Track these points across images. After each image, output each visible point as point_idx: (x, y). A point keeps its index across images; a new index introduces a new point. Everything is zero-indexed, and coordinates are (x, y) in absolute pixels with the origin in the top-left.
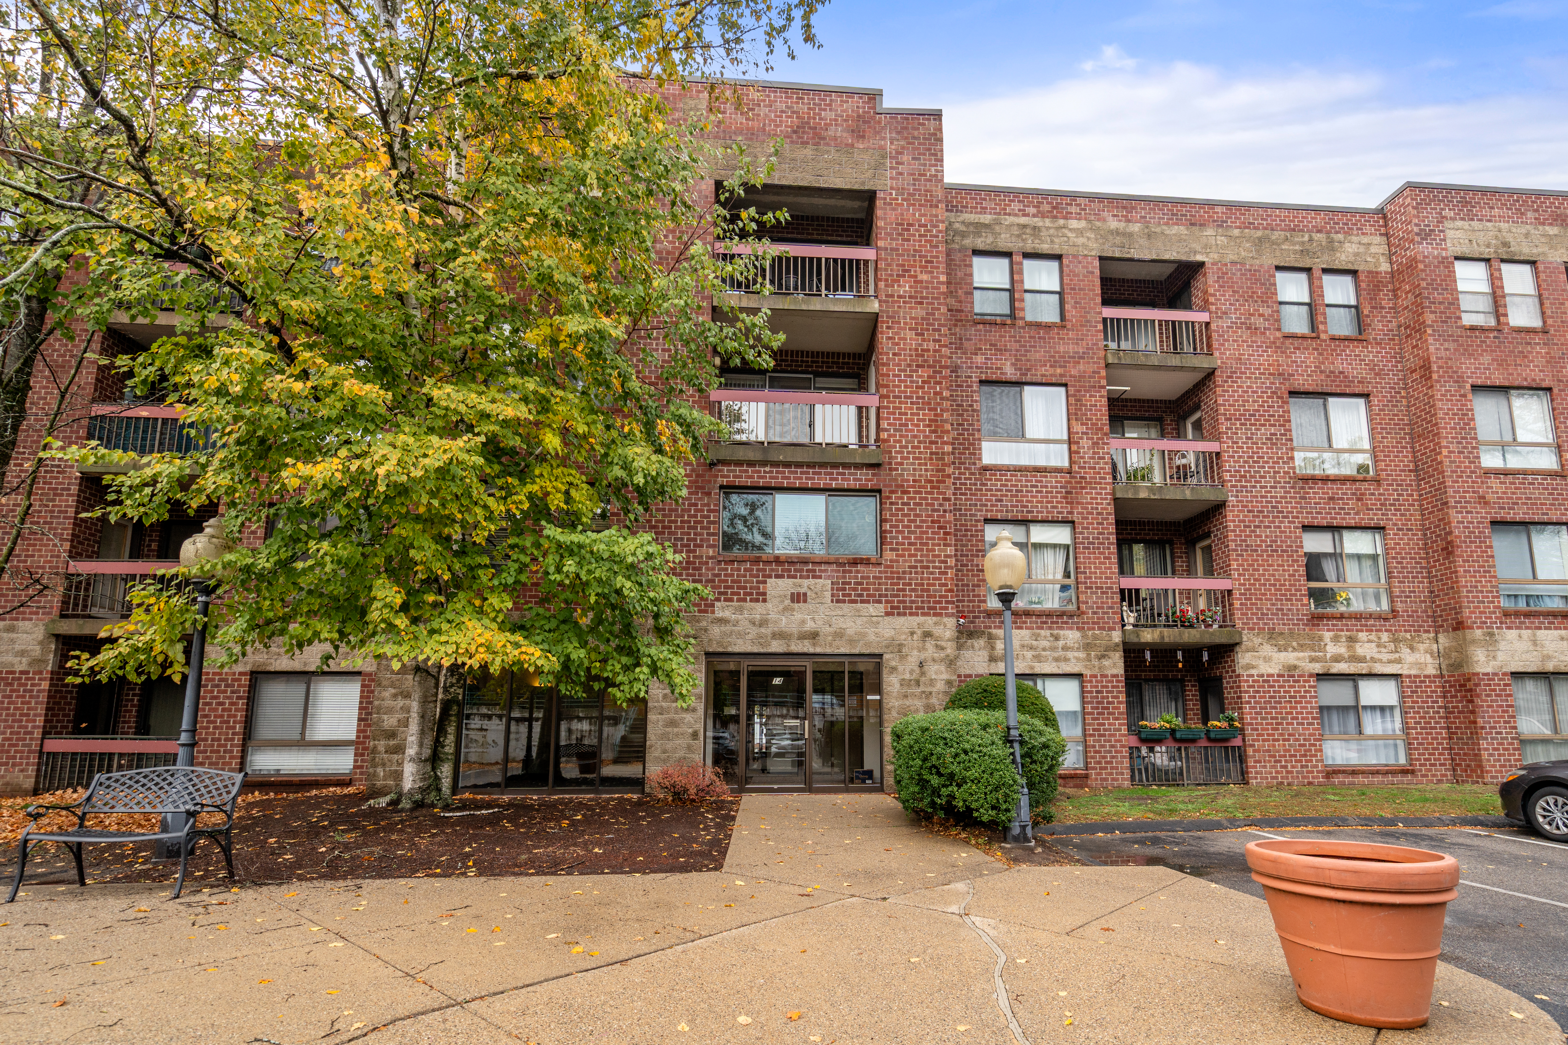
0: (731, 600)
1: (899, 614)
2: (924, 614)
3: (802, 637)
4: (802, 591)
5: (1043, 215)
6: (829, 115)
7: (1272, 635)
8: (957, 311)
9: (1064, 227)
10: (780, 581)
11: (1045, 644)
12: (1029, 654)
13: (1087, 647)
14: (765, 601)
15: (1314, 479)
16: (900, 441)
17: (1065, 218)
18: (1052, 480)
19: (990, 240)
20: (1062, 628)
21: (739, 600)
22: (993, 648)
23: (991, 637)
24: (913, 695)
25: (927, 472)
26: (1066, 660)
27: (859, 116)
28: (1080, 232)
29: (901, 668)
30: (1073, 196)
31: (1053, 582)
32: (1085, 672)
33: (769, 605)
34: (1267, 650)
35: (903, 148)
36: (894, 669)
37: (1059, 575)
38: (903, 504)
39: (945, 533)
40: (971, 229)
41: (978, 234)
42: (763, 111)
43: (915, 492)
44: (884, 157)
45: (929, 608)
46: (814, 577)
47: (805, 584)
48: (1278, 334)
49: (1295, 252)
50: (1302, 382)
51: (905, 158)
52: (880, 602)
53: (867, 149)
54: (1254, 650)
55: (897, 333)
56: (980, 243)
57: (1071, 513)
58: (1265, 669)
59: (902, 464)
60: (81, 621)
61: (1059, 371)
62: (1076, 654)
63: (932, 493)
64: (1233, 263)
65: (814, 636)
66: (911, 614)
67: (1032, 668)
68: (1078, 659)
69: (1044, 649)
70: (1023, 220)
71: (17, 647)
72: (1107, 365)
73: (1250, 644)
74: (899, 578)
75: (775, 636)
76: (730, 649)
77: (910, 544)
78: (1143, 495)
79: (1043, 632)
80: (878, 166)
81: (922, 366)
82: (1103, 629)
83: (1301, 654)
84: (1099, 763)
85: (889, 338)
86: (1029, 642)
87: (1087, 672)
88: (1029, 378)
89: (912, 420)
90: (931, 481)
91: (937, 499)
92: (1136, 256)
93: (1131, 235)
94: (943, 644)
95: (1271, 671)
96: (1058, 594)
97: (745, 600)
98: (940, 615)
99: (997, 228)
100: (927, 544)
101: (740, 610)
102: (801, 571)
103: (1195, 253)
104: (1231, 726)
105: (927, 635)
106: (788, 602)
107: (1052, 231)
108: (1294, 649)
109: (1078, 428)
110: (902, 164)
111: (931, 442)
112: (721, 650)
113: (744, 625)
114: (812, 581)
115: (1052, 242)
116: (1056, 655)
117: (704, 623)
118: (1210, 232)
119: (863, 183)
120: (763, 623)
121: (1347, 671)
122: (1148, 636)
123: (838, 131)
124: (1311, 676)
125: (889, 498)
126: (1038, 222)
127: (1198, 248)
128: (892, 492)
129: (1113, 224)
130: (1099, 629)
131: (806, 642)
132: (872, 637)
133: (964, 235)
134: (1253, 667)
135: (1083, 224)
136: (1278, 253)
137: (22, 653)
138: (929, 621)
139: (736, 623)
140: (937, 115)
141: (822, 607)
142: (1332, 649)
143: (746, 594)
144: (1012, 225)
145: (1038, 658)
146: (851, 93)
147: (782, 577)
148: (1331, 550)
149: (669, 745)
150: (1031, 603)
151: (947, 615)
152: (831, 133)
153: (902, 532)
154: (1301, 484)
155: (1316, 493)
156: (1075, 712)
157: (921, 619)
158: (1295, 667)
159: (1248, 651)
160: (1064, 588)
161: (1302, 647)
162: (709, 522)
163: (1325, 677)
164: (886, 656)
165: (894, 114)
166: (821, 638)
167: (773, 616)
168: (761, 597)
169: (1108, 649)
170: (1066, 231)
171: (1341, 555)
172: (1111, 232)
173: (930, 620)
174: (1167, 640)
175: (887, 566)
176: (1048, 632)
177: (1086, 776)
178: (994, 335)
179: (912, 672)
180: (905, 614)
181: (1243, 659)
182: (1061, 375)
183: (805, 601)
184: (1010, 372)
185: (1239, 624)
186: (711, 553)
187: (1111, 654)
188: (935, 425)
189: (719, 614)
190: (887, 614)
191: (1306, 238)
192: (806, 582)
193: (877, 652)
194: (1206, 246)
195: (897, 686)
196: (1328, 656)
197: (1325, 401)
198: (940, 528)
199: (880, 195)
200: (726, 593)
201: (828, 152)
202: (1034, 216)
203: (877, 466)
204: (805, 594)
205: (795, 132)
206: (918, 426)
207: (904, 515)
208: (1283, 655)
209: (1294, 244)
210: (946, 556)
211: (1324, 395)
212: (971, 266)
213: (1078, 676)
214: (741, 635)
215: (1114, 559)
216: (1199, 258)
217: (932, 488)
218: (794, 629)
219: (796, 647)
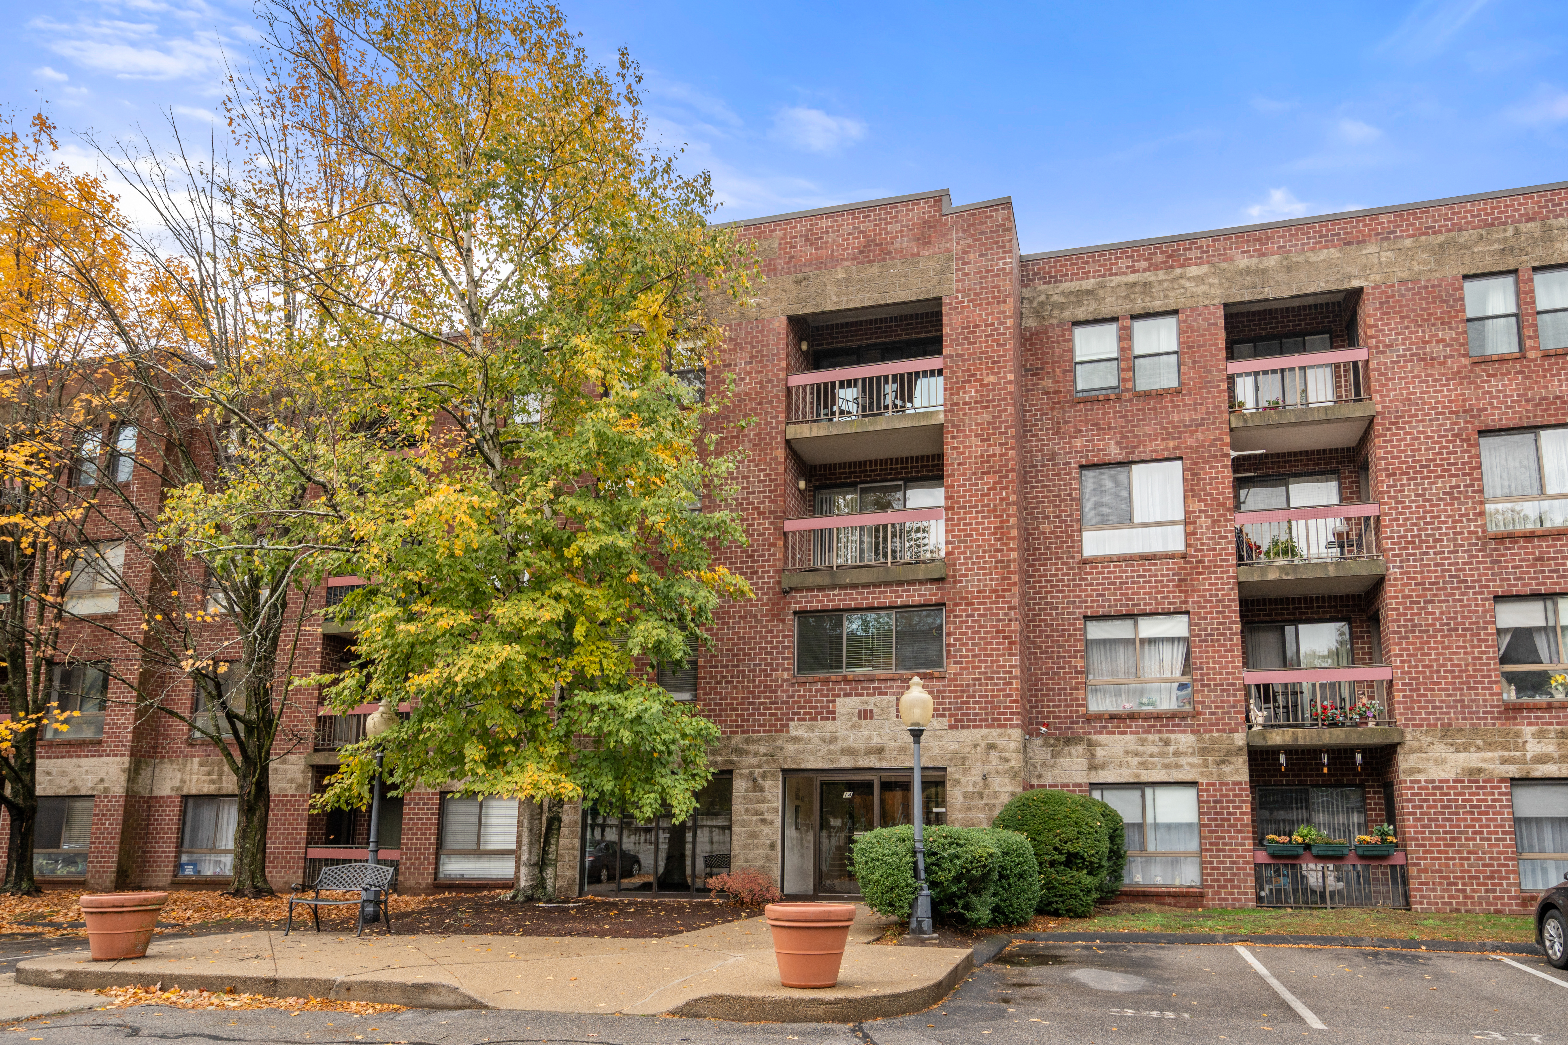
0: (804, 720)
1: (963, 727)
2: (987, 726)
3: (869, 752)
4: (869, 708)
5: (1155, 268)
6: (894, 228)
7: (1447, 733)
8: (1055, 392)
9: (1181, 277)
10: (848, 700)
11: (1153, 749)
12: (1134, 761)
13: (1204, 752)
14: (834, 719)
15: (1512, 537)
16: (965, 553)
17: (1183, 266)
18: (1162, 567)
19: (1093, 306)
20: (1173, 732)
21: (811, 719)
22: (1093, 755)
23: (1090, 744)
24: (977, 808)
25: (993, 581)
26: (1178, 766)
27: (925, 222)
28: (1200, 280)
29: (964, 781)
30: (1192, 240)
31: (1170, 680)
32: (1200, 779)
33: (838, 723)
34: (1440, 750)
35: (970, 246)
36: (957, 782)
37: (1177, 673)
38: (967, 616)
39: (1010, 643)
40: (1072, 298)
41: (1079, 303)
42: (831, 237)
43: (980, 603)
44: (949, 260)
45: (993, 720)
46: (880, 694)
47: (871, 702)
48: (1465, 361)
49: (1493, 253)
50: (1495, 417)
51: (972, 257)
52: (943, 716)
53: (932, 255)
54: (1420, 750)
55: (962, 442)
56: (1081, 314)
57: (1186, 602)
58: (1436, 773)
59: (966, 575)
60: (327, 754)
61: (1172, 443)
62: (1190, 760)
63: (997, 603)
64: (1403, 282)
65: (879, 751)
66: (975, 727)
67: (1137, 776)
68: (1192, 766)
69: (1152, 756)
70: (1132, 278)
71: (289, 776)
72: (1231, 430)
73: (1416, 744)
74: (962, 691)
75: (843, 752)
76: (803, 766)
77: (974, 656)
78: (1272, 576)
79: (1150, 737)
80: (945, 270)
81: (988, 473)
82: (1224, 731)
83: (1489, 755)
84: (1218, 881)
85: (954, 448)
86: (1133, 747)
87: (1203, 780)
88: (1136, 456)
89: (977, 530)
90: (996, 591)
91: (1002, 608)
92: (1271, 296)
93: (1265, 271)
94: (1008, 755)
95: (1444, 776)
96: (1175, 693)
97: (816, 719)
98: (1005, 726)
99: (1101, 292)
100: (991, 655)
101: (812, 729)
102: (868, 688)
103: (1350, 278)
104: (1383, 841)
105: (991, 747)
106: (855, 719)
107: (1166, 285)
108: (1479, 749)
109: (1196, 506)
110: (968, 263)
111: (997, 551)
112: (795, 766)
113: (816, 742)
114: (878, 698)
115: (1166, 297)
116: (1166, 761)
117: (780, 742)
118: (1371, 248)
119: (929, 291)
120: (833, 740)
121: (1557, 774)
122: (1277, 738)
123: (904, 243)
124: (1502, 780)
125: (953, 611)
126: (1150, 276)
127: (1354, 270)
128: (956, 605)
129: (1243, 262)
130: (1218, 731)
131: (872, 757)
132: (936, 751)
133: (1062, 307)
134: (1419, 771)
135: (1205, 268)
136: (1467, 259)
137: (292, 781)
138: (993, 734)
139: (809, 740)
140: (1006, 204)
141: (887, 723)
142: (1533, 748)
143: (817, 713)
144: (1119, 286)
145: (1144, 765)
146: (915, 200)
147: (850, 695)
148: (1542, 624)
149: (751, 855)
150: (1142, 704)
151: (1012, 726)
152: (897, 246)
153: (967, 645)
154: (1493, 545)
155: (1518, 554)
156: (1190, 825)
157: (984, 731)
158: (1480, 771)
159: (1413, 752)
160: (1182, 686)
161: (1490, 746)
162: (784, 647)
163: (1526, 781)
164: (949, 769)
165: (959, 213)
166: (886, 753)
167: (841, 733)
168: (831, 715)
169: (1228, 753)
170: (1183, 281)
171: (1554, 628)
172: (1240, 272)
173: (994, 732)
174: (1301, 742)
175: (951, 680)
176: (1156, 737)
177: (1201, 895)
178: (1097, 413)
179: (975, 784)
180: (968, 727)
181: (1405, 761)
182: (1174, 448)
183: (871, 718)
184: (1114, 452)
185: (1401, 720)
186: (786, 676)
187: (1233, 759)
188: (1001, 532)
189: (793, 733)
190: (951, 727)
191: (1510, 231)
192: (872, 699)
193: (940, 765)
194: (1364, 268)
195: (961, 798)
196: (1529, 756)
197: (1537, 436)
198: (1004, 638)
199: (946, 301)
200: (798, 713)
201: (893, 266)
202: (1145, 270)
203: (940, 580)
204: (871, 711)
205: (861, 252)
206: (983, 535)
207: (968, 627)
208: (1462, 756)
209: (1492, 243)
210: (1011, 666)
211: (1534, 429)
212: (1071, 340)
213: (1194, 784)
214: (812, 752)
215: (1238, 651)
216: (1355, 283)
217: (997, 597)
218: (861, 745)
219: (863, 762)
